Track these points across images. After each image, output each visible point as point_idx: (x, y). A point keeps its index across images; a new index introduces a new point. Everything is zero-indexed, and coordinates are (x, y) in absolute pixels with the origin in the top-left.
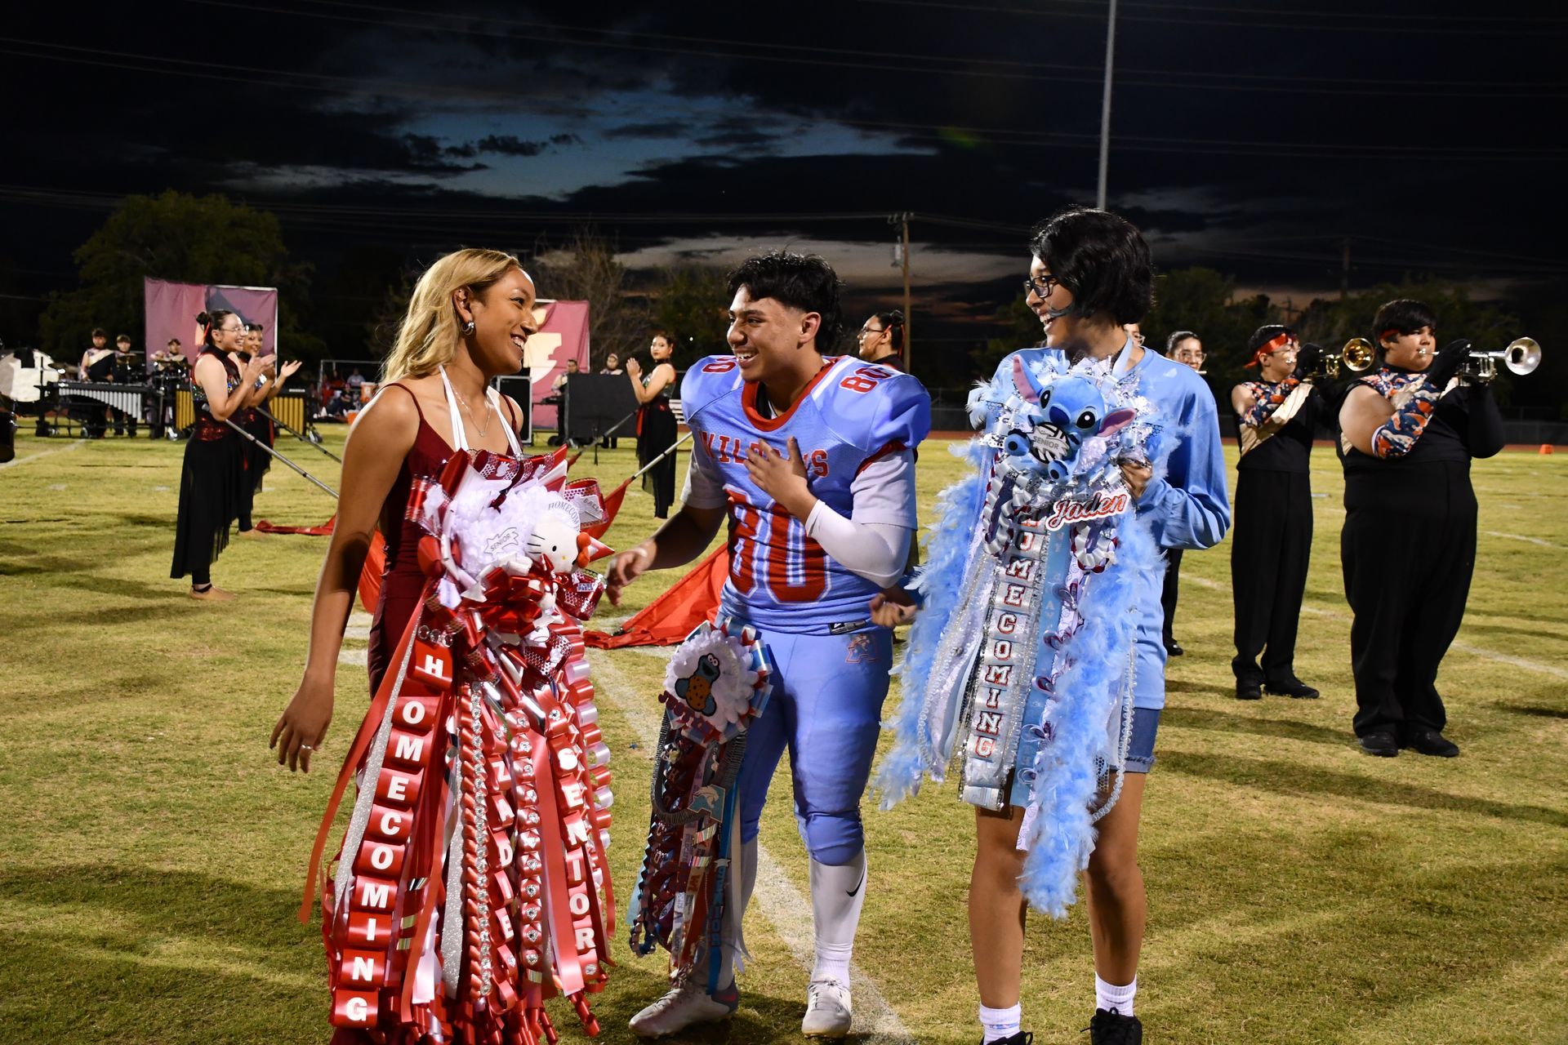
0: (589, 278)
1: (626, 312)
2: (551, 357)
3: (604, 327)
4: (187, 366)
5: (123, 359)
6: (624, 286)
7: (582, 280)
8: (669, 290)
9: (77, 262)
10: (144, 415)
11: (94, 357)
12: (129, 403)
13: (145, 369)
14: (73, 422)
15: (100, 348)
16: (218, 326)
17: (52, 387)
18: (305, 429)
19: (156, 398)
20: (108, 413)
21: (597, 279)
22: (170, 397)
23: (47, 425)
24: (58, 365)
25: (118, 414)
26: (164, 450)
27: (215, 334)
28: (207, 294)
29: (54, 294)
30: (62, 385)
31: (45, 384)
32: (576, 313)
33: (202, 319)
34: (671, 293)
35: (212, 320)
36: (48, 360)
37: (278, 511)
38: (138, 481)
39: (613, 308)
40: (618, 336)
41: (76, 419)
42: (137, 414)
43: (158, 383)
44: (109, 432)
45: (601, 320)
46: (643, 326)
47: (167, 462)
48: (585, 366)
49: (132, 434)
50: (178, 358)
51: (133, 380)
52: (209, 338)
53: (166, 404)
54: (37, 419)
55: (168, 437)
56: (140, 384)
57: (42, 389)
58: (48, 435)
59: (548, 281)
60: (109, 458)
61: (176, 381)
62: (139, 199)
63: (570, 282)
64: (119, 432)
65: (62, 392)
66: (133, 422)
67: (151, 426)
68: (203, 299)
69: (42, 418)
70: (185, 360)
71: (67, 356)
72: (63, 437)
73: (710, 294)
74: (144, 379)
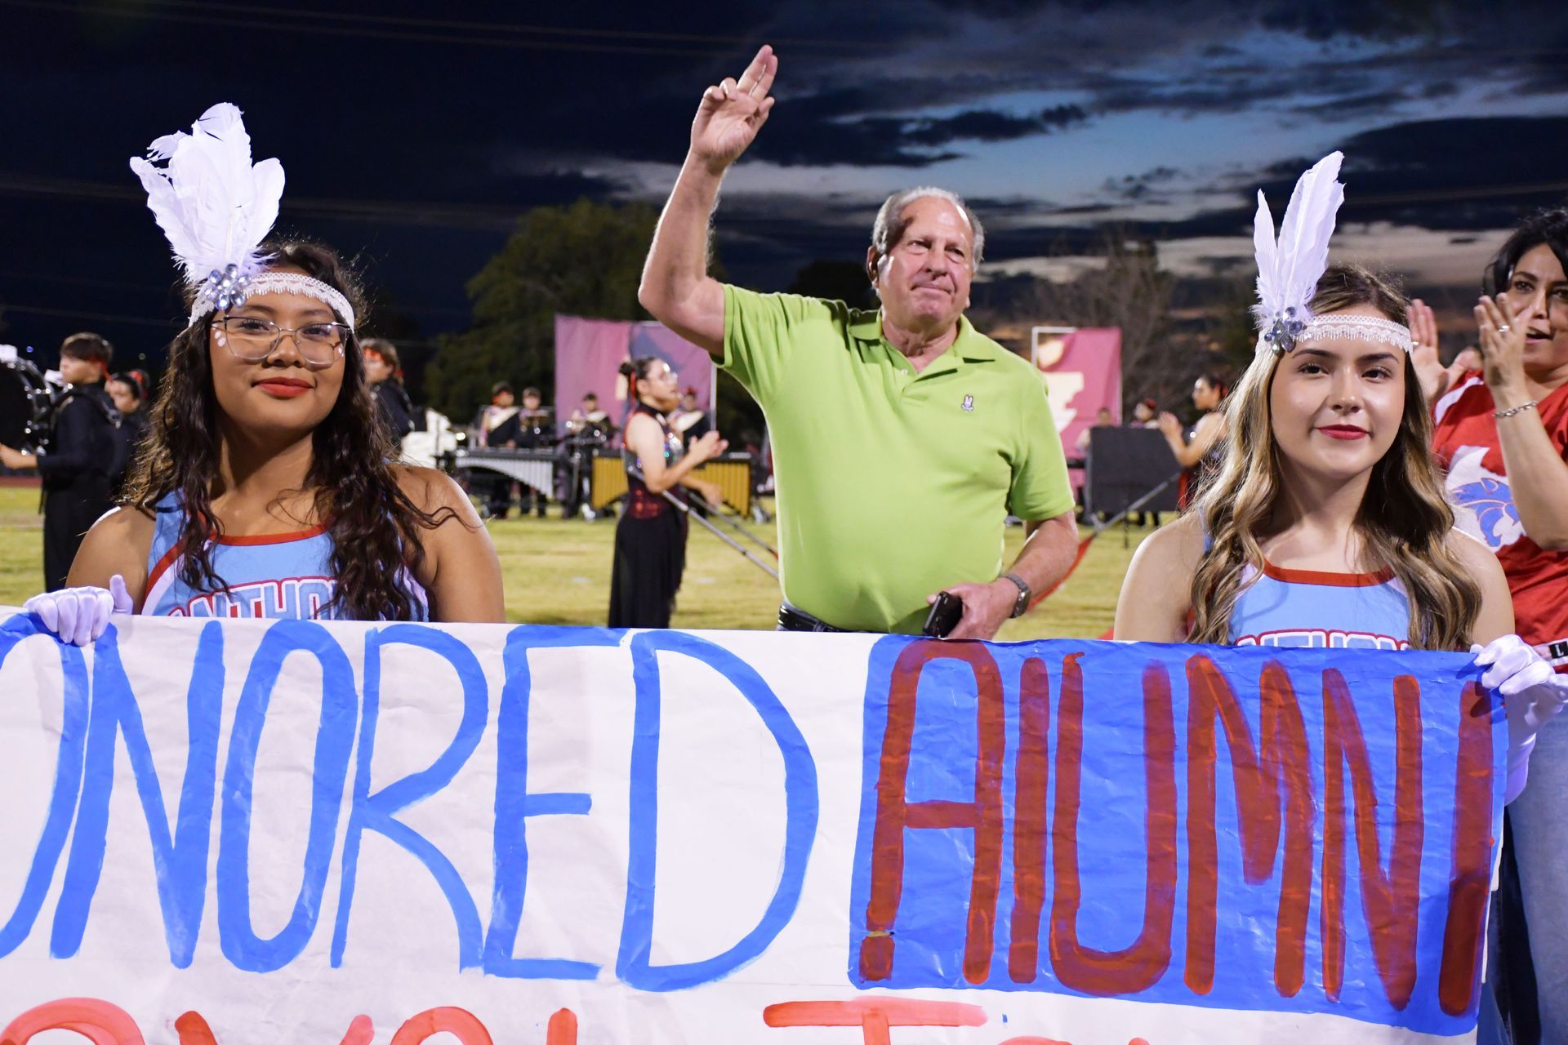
0: (1125, 294)
1: (1178, 339)
2: (1069, 406)
3: (1145, 362)
4: (610, 428)
5: (531, 419)
6: (1177, 304)
7: (1114, 298)
9: (471, 295)
10: (555, 488)
11: (496, 417)
12: (537, 474)
13: (554, 432)
15: (504, 407)
16: (643, 375)
17: (449, 456)
18: (750, 504)
19: (569, 469)
20: (516, 488)
21: (1136, 295)
22: (586, 467)
24: (456, 428)
25: (525, 489)
26: (579, 533)
27: (641, 386)
28: (631, 333)
29: (442, 338)
30: (461, 453)
31: (441, 452)
32: (1103, 344)
33: (626, 370)
35: (635, 372)
36: (444, 423)
37: (719, 607)
38: (553, 570)
39: (1159, 335)
40: (1165, 373)
42: (547, 489)
43: (572, 449)
44: (514, 512)
45: (1139, 353)
47: (584, 547)
48: (1116, 417)
49: (542, 513)
50: (595, 417)
51: (542, 445)
52: (634, 393)
53: (582, 474)
55: (583, 518)
56: (550, 450)
57: (438, 458)
60: (517, 544)
61: (592, 446)
62: (546, 213)
63: (1098, 302)
64: (525, 511)
65: (460, 462)
66: (542, 500)
67: (564, 503)
68: (625, 342)
70: (607, 420)
71: (464, 416)
74: (554, 443)
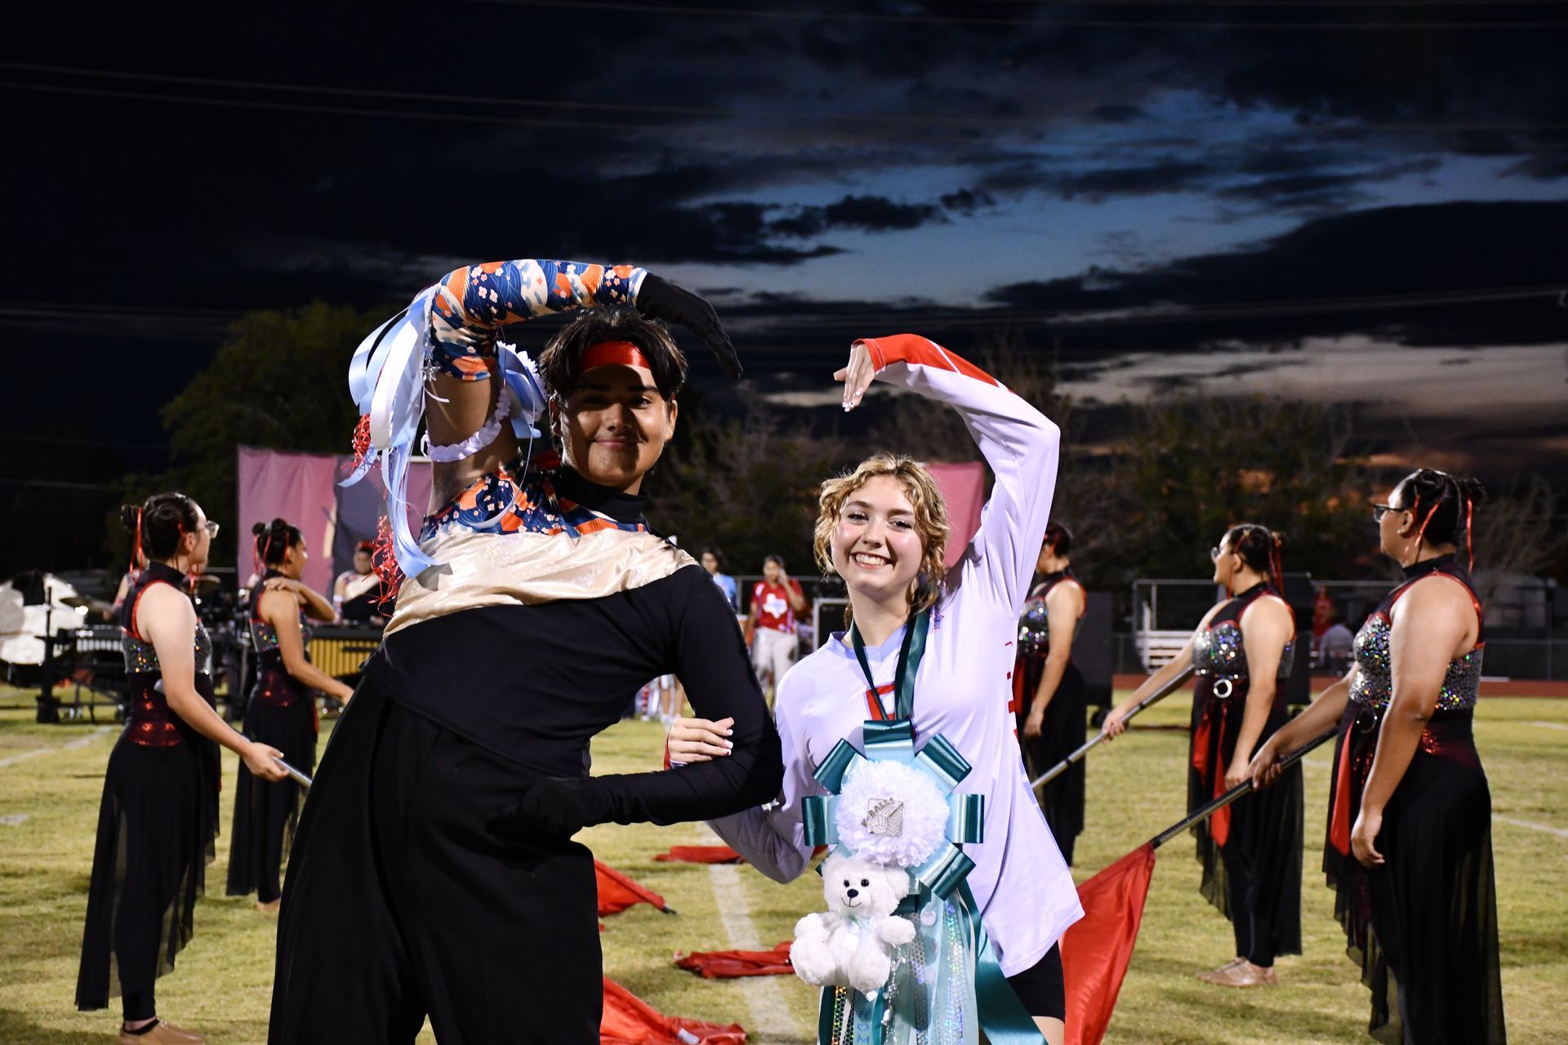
8: (1150, 439)
14: (98, 697)
17: (66, 636)
23: (57, 703)
24: (80, 600)
30: (82, 634)
31: (53, 633)
34: (1153, 445)
36: (65, 591)
41: (103, 689)
46: (1104, 503)
54: (39, 692)
57: (49, 642)
58: (55, 720)
59: (937, 430)
65: (82, 646)
69: (47, 690)
72: (83, 722)
73: (1222, 444)
